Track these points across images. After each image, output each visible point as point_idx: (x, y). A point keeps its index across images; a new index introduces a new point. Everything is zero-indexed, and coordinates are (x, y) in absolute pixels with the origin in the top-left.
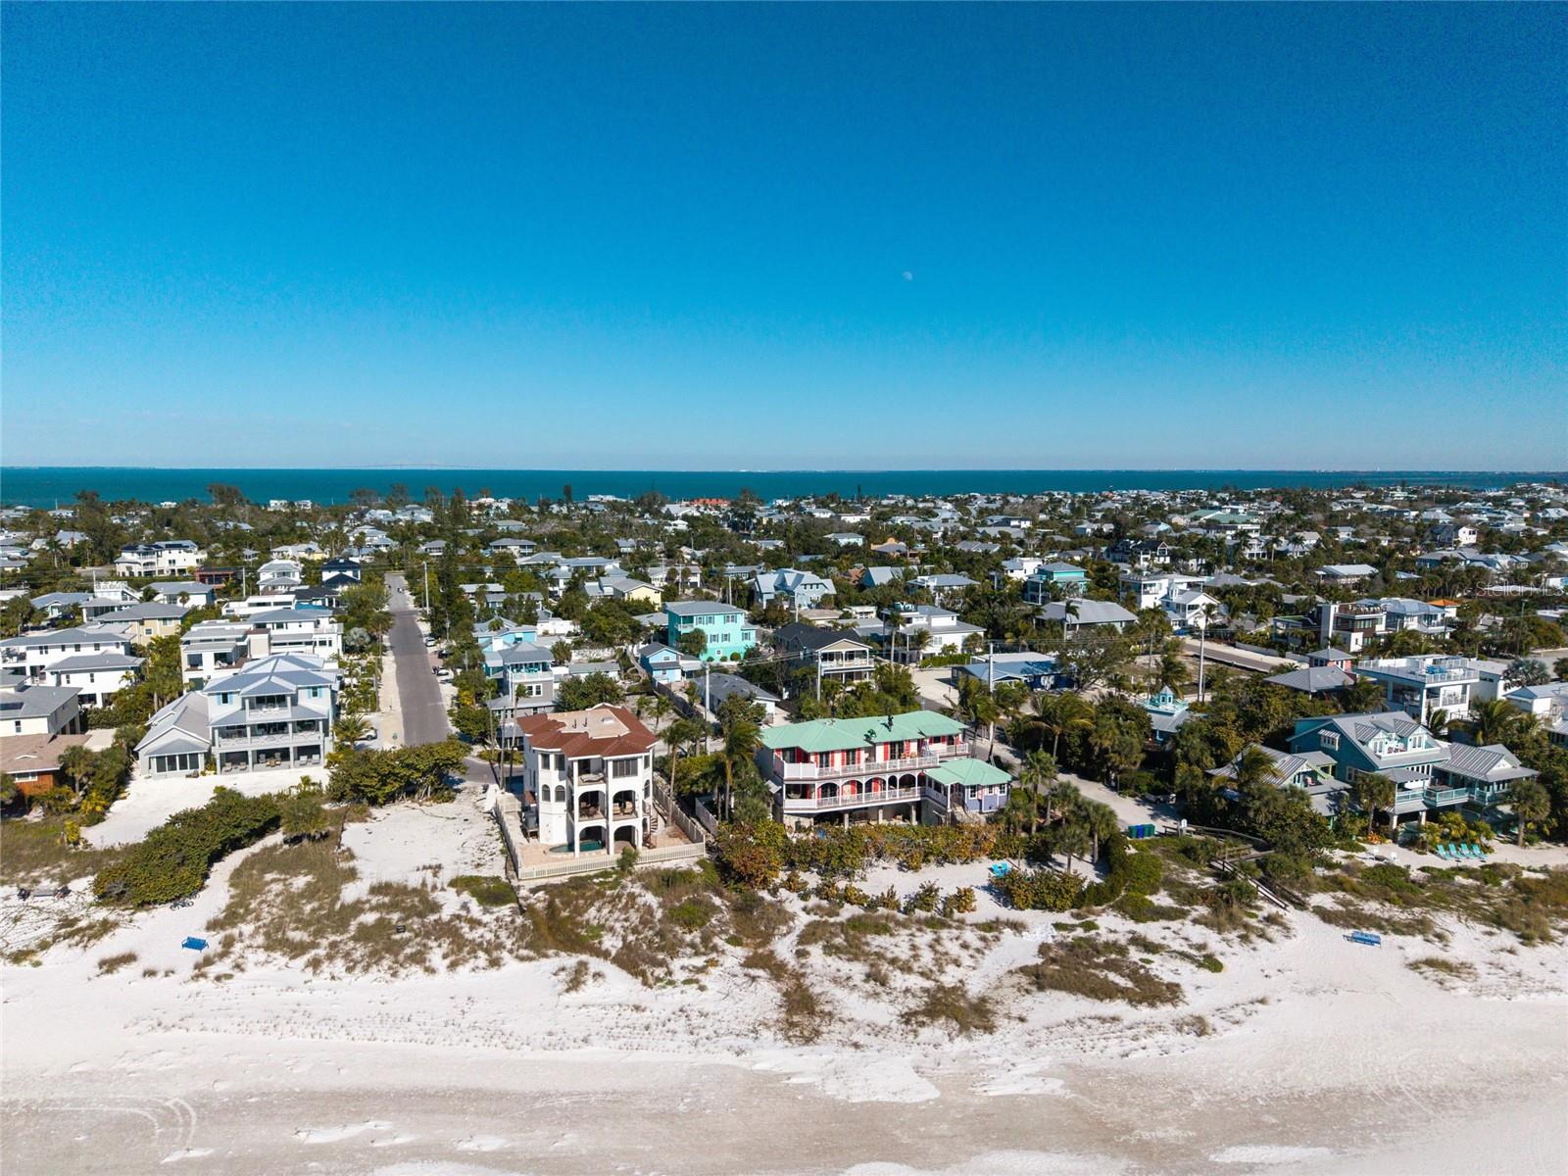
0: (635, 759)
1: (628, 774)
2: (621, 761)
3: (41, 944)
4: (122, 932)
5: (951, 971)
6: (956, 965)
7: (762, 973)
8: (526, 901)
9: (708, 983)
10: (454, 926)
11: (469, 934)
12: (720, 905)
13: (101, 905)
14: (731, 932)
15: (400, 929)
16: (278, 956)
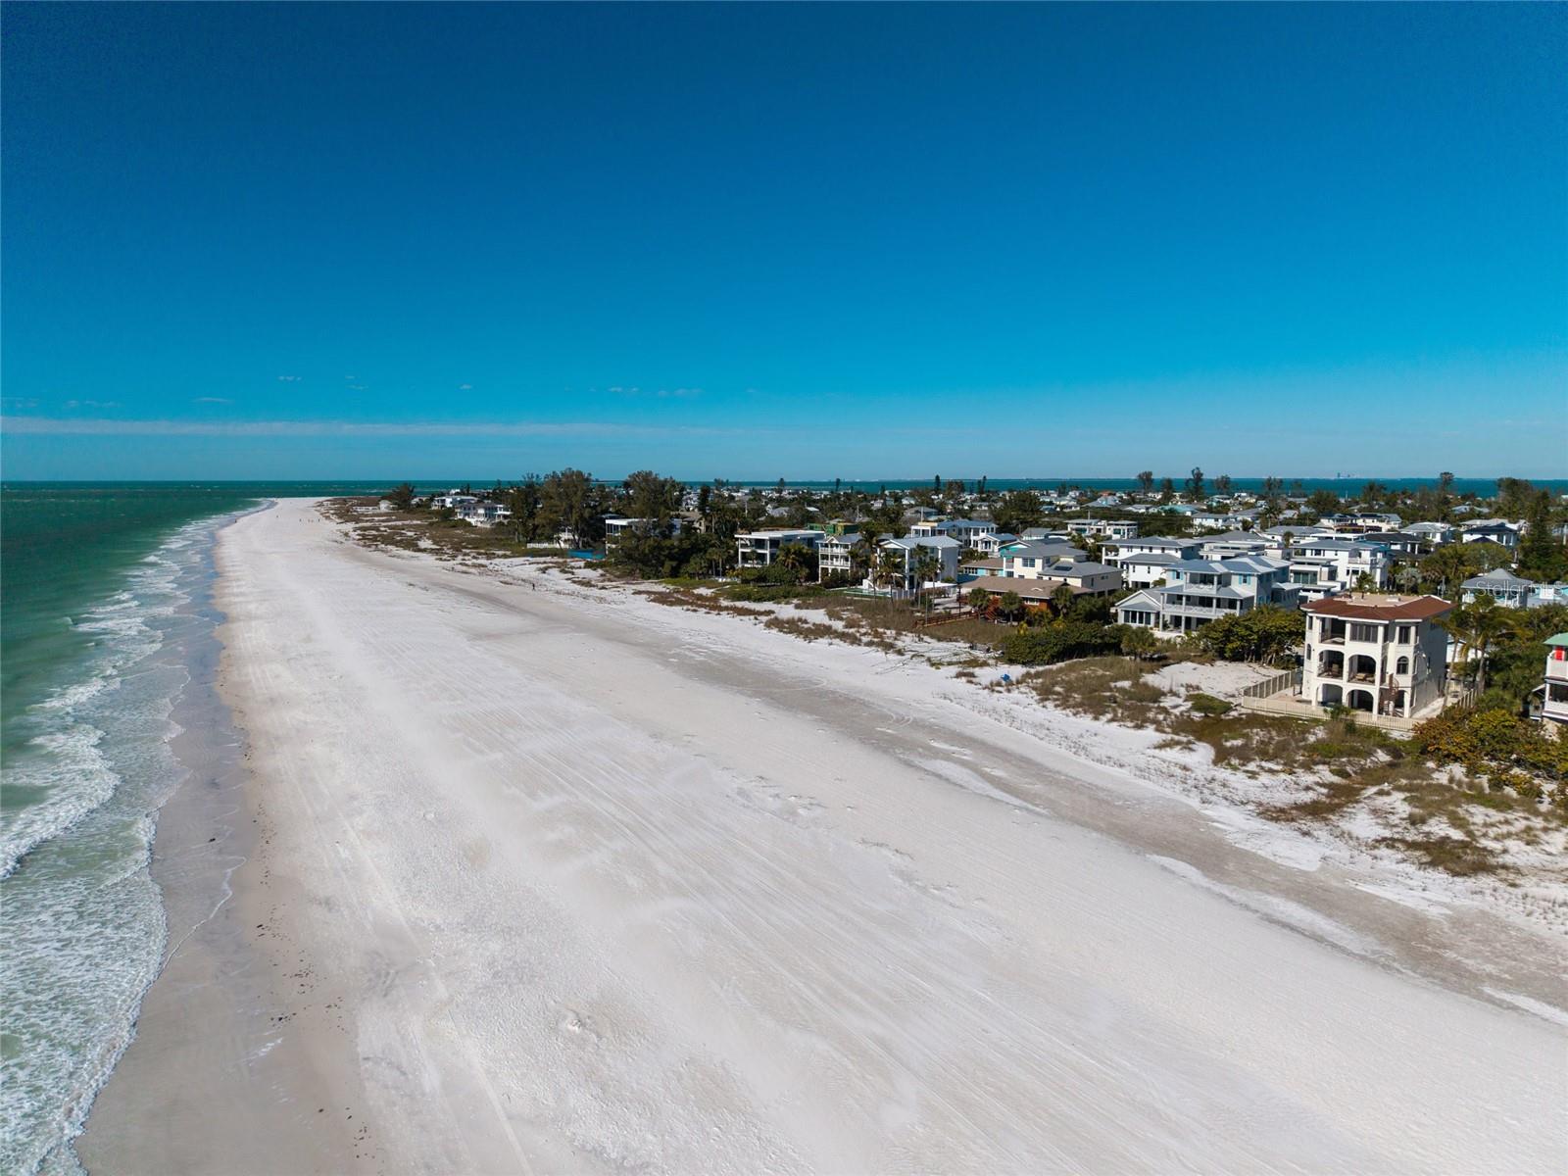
0: (1376, 627)
1: (1367, 639)
2: (1362, 625)
3: (950, 664)
4: (987, 668)
5: (1511, 844)
6: (1528, 844)
7: (1324, 791)
8: (1223, 716)
9: (1264, 778)
10: (1149, 709)
11: (1151, 715)
12: (1381, 759)
13: (996, 658)
14: (1348, 769)
15: (1115, 702)
16: (1034, 693)
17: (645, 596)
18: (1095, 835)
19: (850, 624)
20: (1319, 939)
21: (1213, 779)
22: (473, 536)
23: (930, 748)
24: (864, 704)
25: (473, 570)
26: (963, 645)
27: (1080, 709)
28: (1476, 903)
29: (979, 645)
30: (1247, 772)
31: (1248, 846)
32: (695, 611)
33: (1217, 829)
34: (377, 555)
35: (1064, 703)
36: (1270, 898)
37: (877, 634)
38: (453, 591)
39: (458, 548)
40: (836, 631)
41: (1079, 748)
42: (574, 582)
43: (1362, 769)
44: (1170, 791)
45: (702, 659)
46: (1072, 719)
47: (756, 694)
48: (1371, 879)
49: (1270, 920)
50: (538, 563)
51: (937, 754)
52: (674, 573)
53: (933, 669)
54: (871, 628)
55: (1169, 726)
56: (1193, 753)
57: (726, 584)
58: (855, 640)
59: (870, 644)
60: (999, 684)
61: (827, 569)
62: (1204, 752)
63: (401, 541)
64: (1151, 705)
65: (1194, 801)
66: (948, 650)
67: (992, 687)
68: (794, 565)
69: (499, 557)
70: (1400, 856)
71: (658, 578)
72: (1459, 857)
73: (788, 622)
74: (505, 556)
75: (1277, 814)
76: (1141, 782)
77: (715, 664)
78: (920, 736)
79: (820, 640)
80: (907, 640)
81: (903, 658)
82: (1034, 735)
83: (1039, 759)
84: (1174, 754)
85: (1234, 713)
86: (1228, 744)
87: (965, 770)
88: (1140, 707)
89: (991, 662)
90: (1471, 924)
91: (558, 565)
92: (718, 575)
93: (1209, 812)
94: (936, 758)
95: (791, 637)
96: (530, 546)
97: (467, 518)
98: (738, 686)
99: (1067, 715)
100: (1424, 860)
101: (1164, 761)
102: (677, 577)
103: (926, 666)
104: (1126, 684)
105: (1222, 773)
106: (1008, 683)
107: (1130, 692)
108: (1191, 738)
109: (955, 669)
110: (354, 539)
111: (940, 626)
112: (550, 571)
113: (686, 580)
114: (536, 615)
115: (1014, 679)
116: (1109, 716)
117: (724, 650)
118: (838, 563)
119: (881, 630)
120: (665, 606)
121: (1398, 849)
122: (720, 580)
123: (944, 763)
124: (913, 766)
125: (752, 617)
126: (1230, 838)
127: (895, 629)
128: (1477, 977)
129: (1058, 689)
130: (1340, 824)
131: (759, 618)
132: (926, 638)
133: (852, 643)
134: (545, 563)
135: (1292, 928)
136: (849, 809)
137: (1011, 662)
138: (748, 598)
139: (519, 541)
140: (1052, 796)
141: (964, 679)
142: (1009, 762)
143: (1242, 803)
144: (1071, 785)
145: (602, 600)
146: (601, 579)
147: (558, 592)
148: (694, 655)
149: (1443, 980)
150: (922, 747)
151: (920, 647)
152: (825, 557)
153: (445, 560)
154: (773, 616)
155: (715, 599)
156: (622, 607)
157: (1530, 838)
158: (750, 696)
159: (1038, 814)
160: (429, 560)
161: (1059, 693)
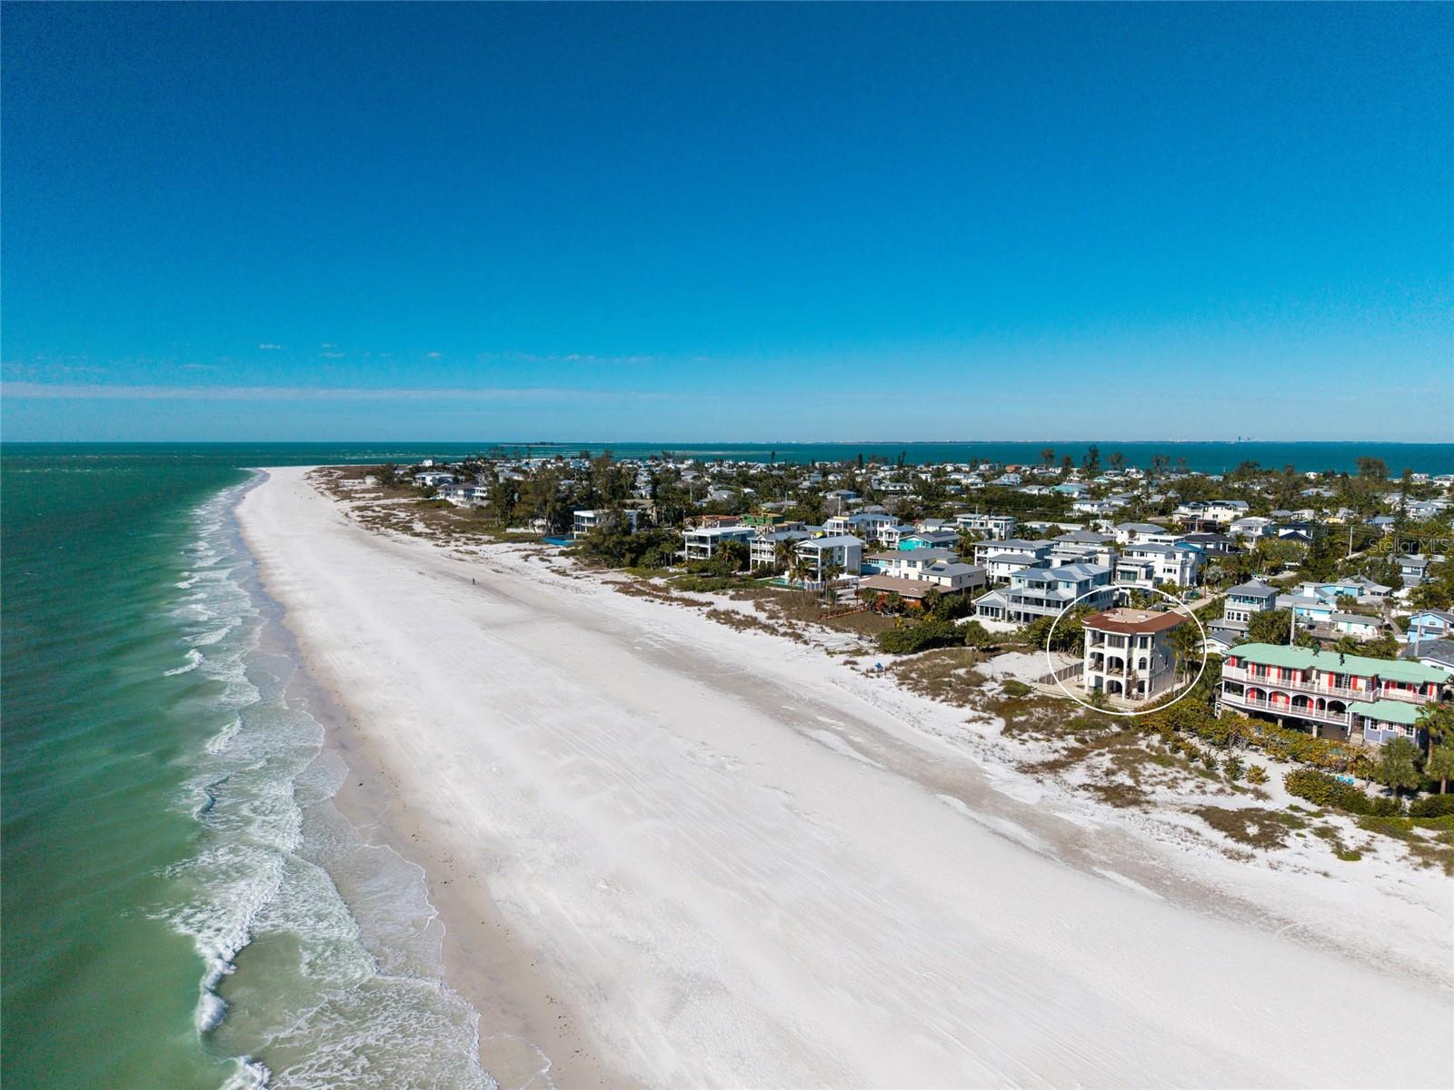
0: (1123, 637)
1: (1118, 646)
2: (1115, 636)
3: (841, 653)
4: (867, 657)
5: (1159, 788)
6: (1169, 788)
7: (1065, 753)
8: (1022, 698)
9: (1031, 744)
10: (972, 692)
11: (971, 697)
12: (1114, 730)
13: (875, 648)
14: (1087, 738)
15: (950, 686)
16: (896, 678)
17: (611, 586)
18: (909, 782)
19: (772, 616)
20: (1017, 842)
21: (997, 745)
22: (458, 518)
23: (817, 722)
24: (776, 687)
25: (466, 557)
26: (854, 635)
27: (924, 692)
28: (1119, 823)
29: (865, 637)
30: (1020, 740)
31: (1001, 789)
32: (652, 601)
33: (986, 778)
34: (381, 539)
35: (915, 687)
36: (1000, 820)
37: (791, 626)
38: (456, 579)
39: (448, 532)
40: (760, 623)
41: (916, 721)
42: (553, 571)
43: (1098, 738)
44: (966, 753)
45: (659, 647)
46: (918, 699)
47: (700, 678)
48: (1065, 809)
49: (995, 832)
50: (520, 550)
51: (820, 726)
52: (633, 563)
53: (829, 656)
54: (787, 619)
55: (981, 706)
56: (990, 726)
57: (675, 574)
58: (774, 631)
59: (785, 634)
60: (872, 671)
61: (757, 561)
62: (999, 723)
63: (397, 523)
64: (975, 688)
65: (978, 761)
66: (843, 640)
67: (867, 674)
68: (729, 558)
69: (485, 543)
70: (1089, 795)
71: (620, 567)
72: (1123, 796)
73: (724, 613)
74: (490, 542)
75: (1026, 769)
76: (949, 746)
77: (670, 651)
78: (811, 712)
79: (748, 630)
80: (813, 632)
81: (808, 647)
82: (889, 712)
83: (887, 729)
84: (978, 727)
85: (1031, 695)
86: (1016, 720)
87: (838, 738)
88: (964, 691)
89: (871, 651)
90: (1108, 835)
91: (539, 552)
92: (668, 565)
93: (986, 767)
94: (819, 729)
95: (726, 627)
96: (510, 530)
97: (448, 498)
98: (686, 671)
99: (915, 697)
100: (1102, 797)
101: (969, 732)
102: (635, 566)
103: (824, 654)
104: (962, 672)
105: (1005, 741)
106: (880, 669)
107: (962, 678)
108: (993, 715)
109: (844, 657)
110: (356, 521)
111: (838, 617)
112: (530, 559)
113: (642, 569)
114: (527, 604)
115: (884, 666)
116: (943, 697)
117: (676, 639)
118: (765, 556)
119: (794, 621)
120: (628, 597)
121: (1090, 791)
122: (671, 570)
123: (824, 732)
124: (803, 735)
125: (696, 608)
126: (992, 784)
127: (805, 620)
128: (1093, 862)
129: (914, 675)
130: (1064, 775)
131: (702, 609)
132: (827, 629)
133: (772, 634)
134: (525, 550)
135: (1005, 837)
136: (758, 766)
137: (886, 652)
138: (693, 588)
139: (499, 526)
140: (889, 756)
141: (849, 666)
142: (866, 731)
143: (1009, 761)
144: (903, 748)
145: (577, 590)
146: (574, 567)
147: (541, 582)
148: (653, 643)
149: (1074, 864)
150: (812, 721)
151: (822, 638)
152: (755, 551)
153: (441, 546)
154: (712, 608)
155: (666, 589)
156: (594, 597)
157: (1172, 785)
158: (695, 680)
159: (879, 768)
160: (426, 545)
161: (913, 679)
